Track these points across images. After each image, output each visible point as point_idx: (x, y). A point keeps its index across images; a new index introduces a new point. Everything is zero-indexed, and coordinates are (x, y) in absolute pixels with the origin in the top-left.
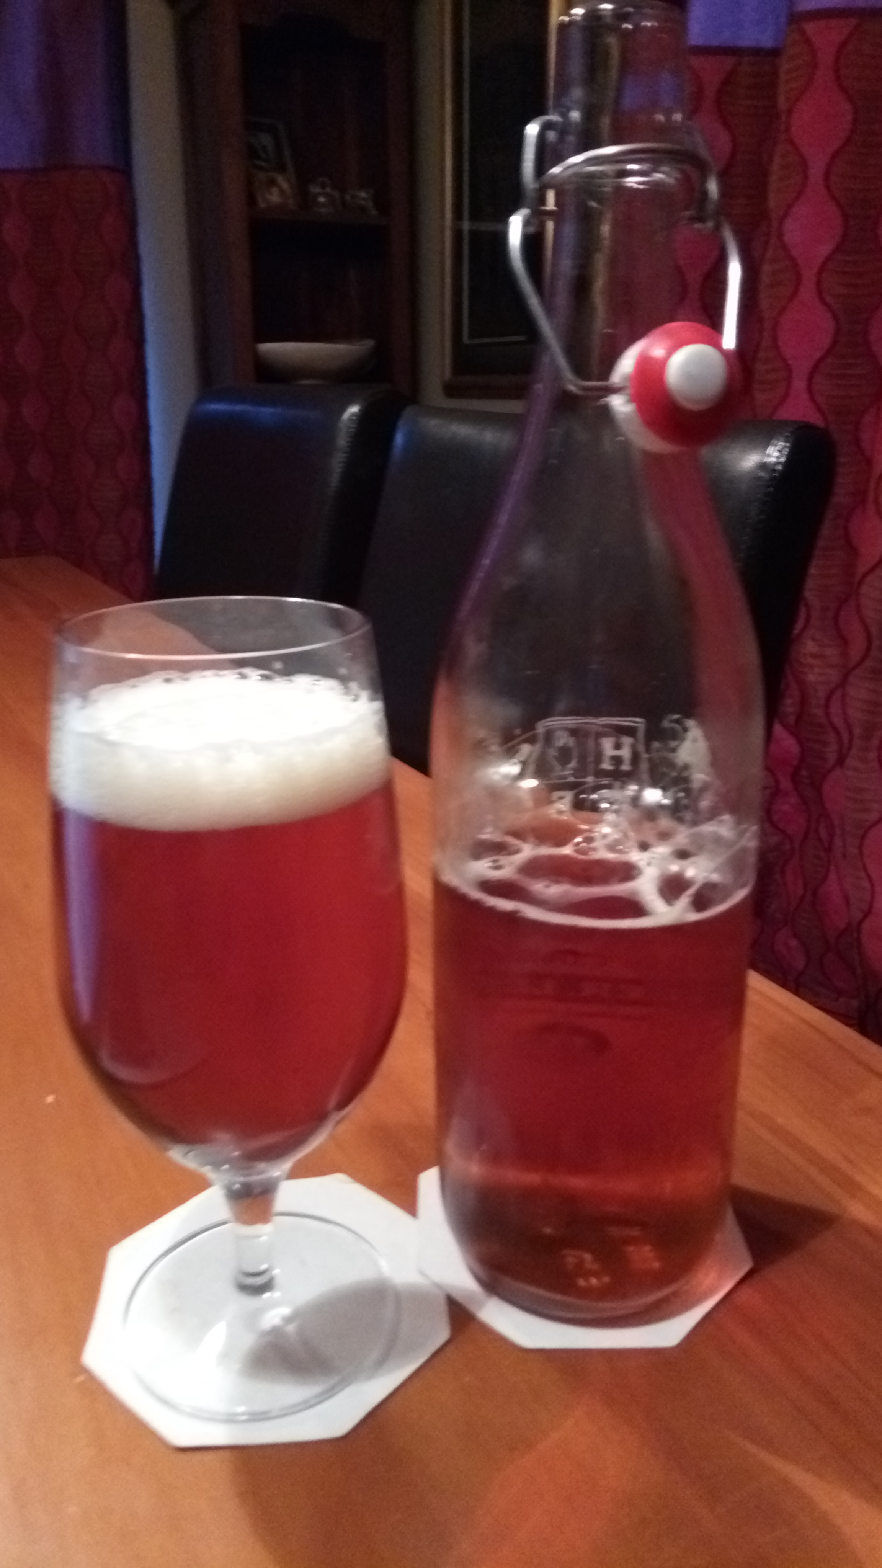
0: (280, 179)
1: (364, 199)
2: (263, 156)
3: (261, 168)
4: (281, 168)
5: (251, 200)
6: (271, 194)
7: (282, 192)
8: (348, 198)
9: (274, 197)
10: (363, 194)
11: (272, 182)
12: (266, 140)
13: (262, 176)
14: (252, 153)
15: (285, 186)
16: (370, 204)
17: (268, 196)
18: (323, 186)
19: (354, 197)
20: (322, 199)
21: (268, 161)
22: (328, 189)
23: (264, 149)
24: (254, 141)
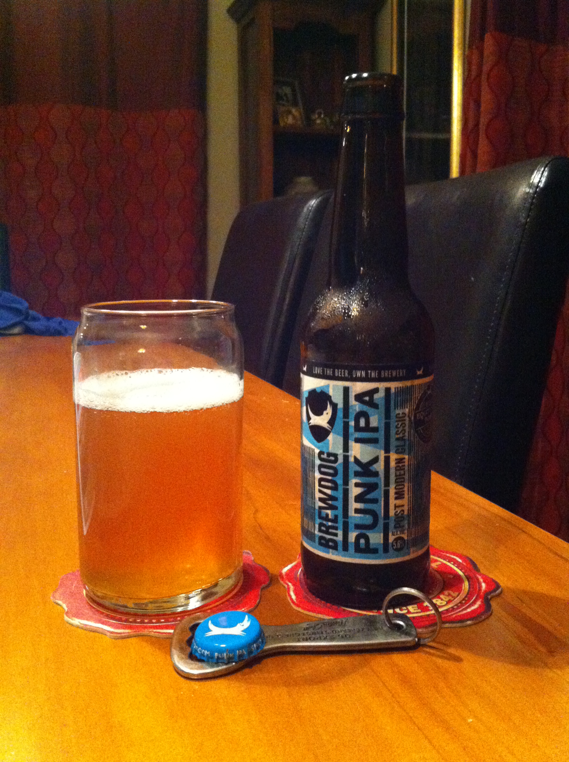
0: (294, 110)
2: (285, 98)
3: (284, 105)
4: (295, 104)
5: (276, 121)
6: (287, 118)
7: (294, 117)
9: (290, 120)
11: (290, 112)
12: (287, 90)
13: (282, 109)
14: (279, 97)
15: (297, 114)
17: (286, 120)
18: (320, 114)
20: (318, 121)
21: (288, 101)
22: (322, 116)
23: (286, 95)
24: (280, 91)
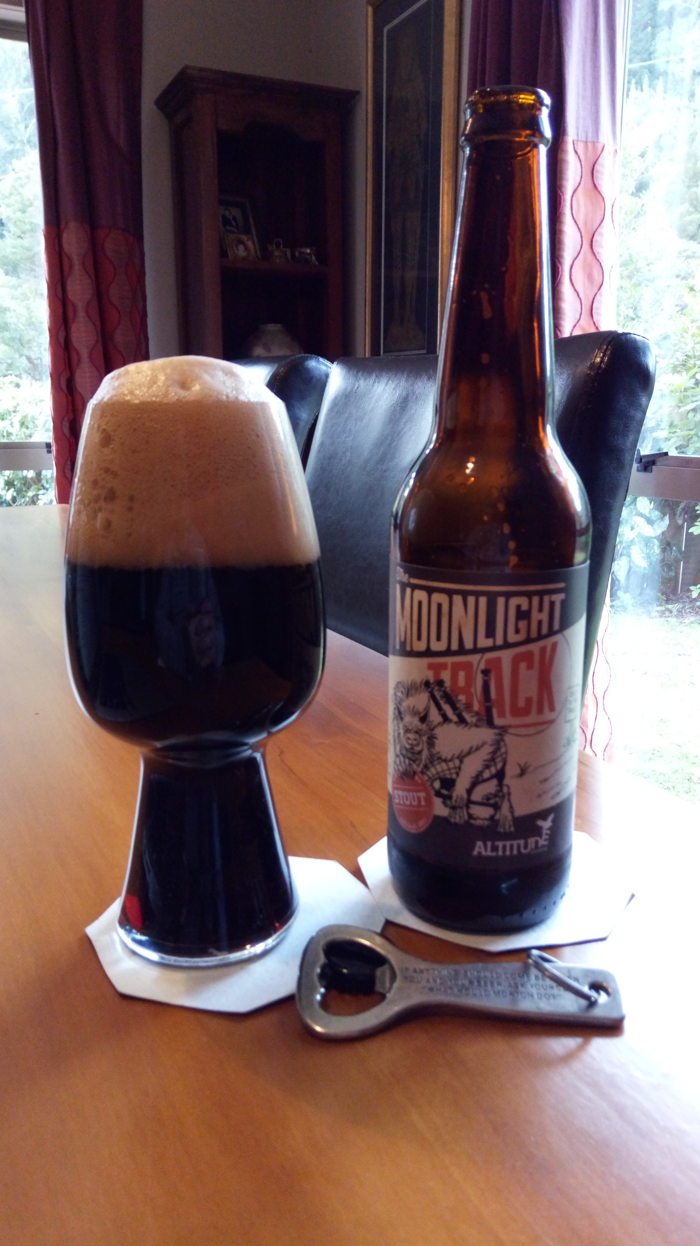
0: (246, 239)
1: (307, 254)
2: (234, 223)
3: (231, 232)
4: (247, 232)
5: (223, 254)
6: (238, 249)
7: (246, 248)
8: (297, 254)
9: (241, 251)
10: (308, 251)
11: (241, 242)
12: (236, 212)
13: (232, 237)
14: (226, 221)
15: (250, 244)
16: (313, 258)
17: (236, 251)
18: (278, 246)
19: (301, 253)
20: (277, 253)
21: (237, 227)
22: (282, 246)
23: (234, 218)
24: (227, 213)
